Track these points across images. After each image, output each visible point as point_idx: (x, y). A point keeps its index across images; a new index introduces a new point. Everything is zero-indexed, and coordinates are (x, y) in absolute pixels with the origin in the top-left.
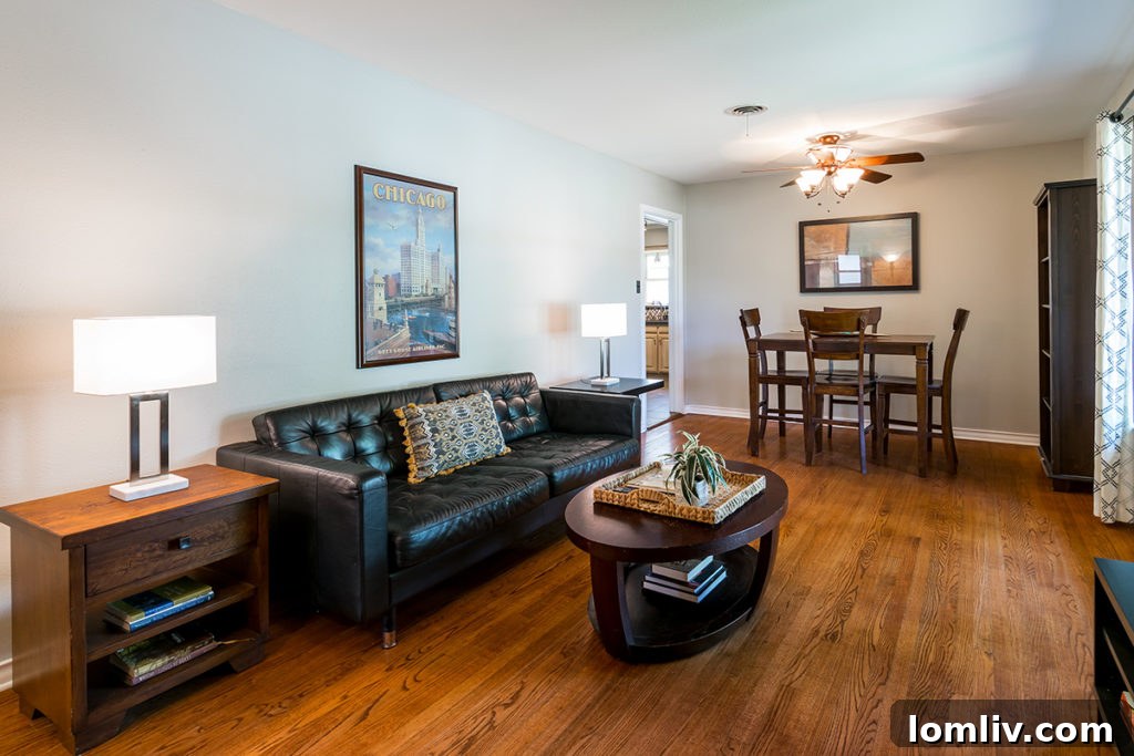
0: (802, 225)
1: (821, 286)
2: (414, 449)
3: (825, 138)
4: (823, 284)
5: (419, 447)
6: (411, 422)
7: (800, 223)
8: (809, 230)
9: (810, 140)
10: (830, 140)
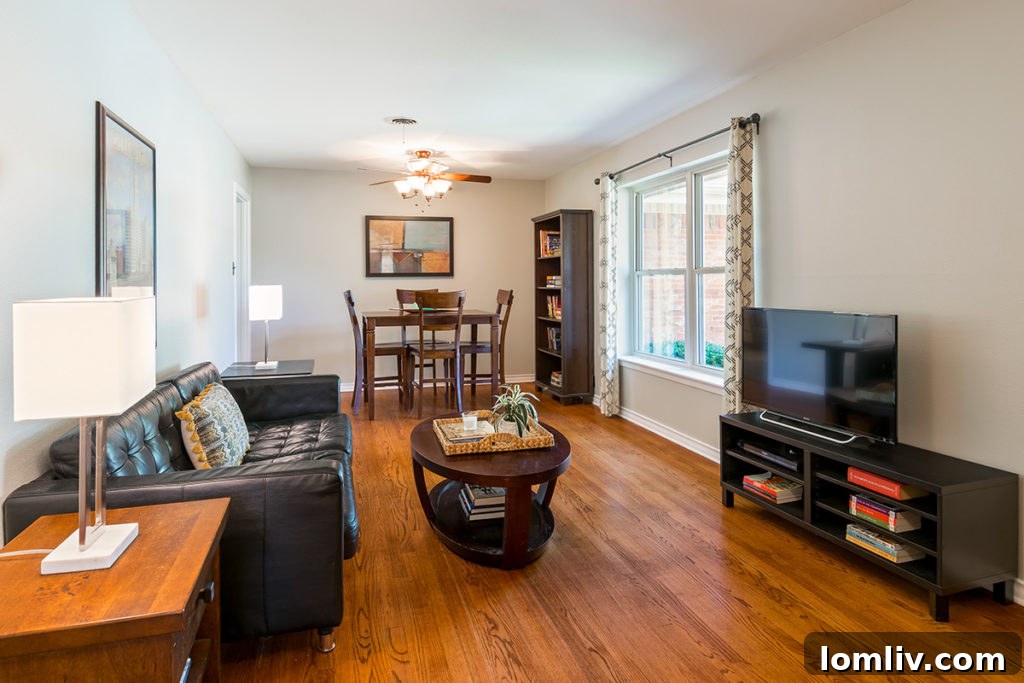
0: (368, 219)
1: (383, 272)
2: (208, 454)
3: (421, 152)
4: (384, 270)
5: (213, 451)
6: (200, 424)
7: (367, 217)
8: (373, 223)
9: (409, 153)
10: (423, 154)
